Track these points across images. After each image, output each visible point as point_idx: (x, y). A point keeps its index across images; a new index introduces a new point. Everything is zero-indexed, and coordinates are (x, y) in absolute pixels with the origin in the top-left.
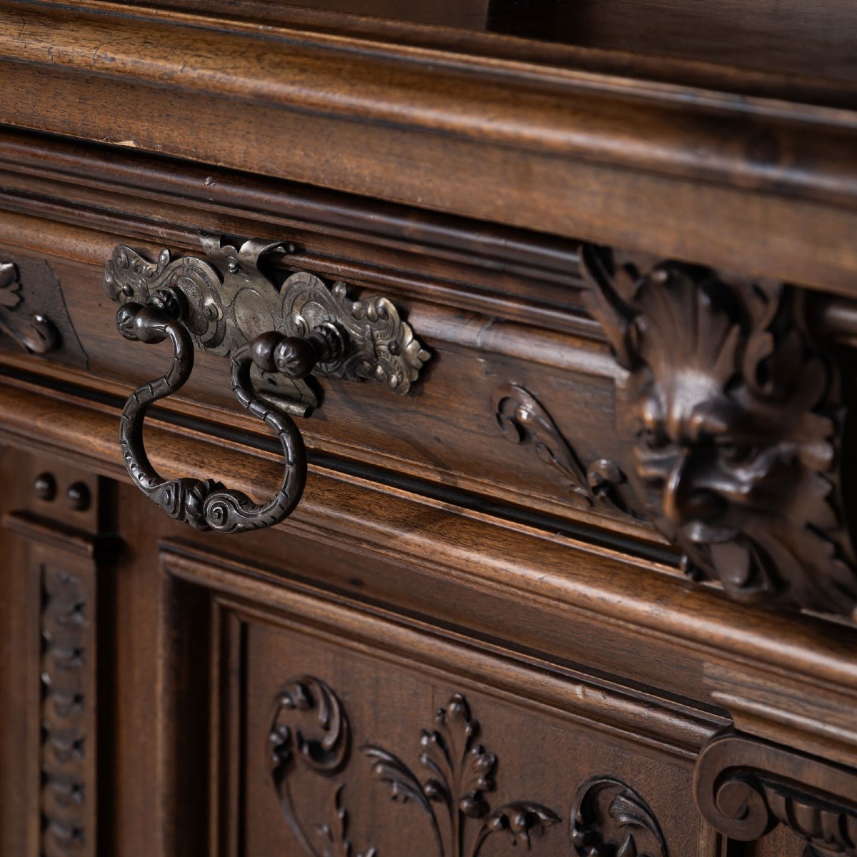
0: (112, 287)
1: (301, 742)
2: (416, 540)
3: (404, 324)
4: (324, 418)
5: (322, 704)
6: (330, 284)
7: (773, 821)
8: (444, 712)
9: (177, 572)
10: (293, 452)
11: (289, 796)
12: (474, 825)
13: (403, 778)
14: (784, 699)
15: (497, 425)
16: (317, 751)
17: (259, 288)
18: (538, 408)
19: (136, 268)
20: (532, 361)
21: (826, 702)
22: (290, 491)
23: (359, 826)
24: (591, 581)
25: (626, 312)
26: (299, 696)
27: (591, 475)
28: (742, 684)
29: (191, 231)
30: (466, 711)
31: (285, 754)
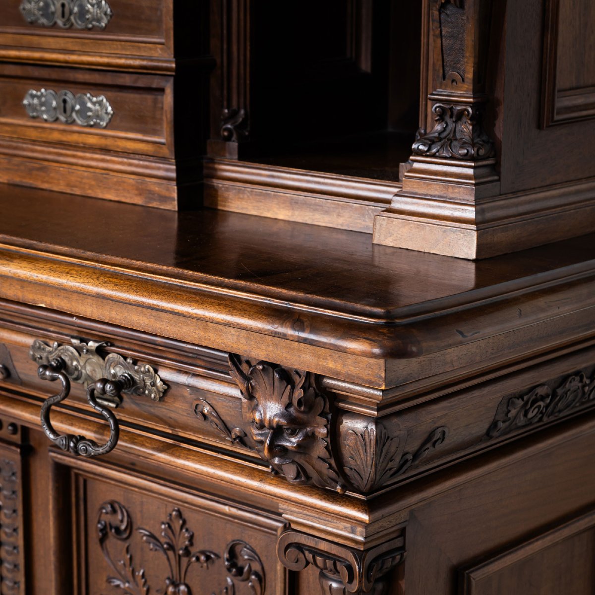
0: (33, 356)
1: (111, 527)
2: (163, 456)
3: (156, 375)
4: (123, 408)
5: (119, 512)
6: (125, 358)
7: (308, 563)
8: (171, 515)
9: (57, 460)
10: (114, 426)
11: (107, 549)
12: (185, 560)
13: (155, 541)
14: (311, 518)
15: (195, 413)
16: (118, 531)
17: (96, 359)
18: (211, 408)
19: (44, 349)
20: (209, 391)
21: (327, 519)
22: (113, 440)
23: (137, 560)
24: (234, 473)
25: (247, 379)
26: (109, 508)
27: (233, 434)
28: (294, 512)
29: (67, 335)
30: (180, 514)
31: (104, 532)
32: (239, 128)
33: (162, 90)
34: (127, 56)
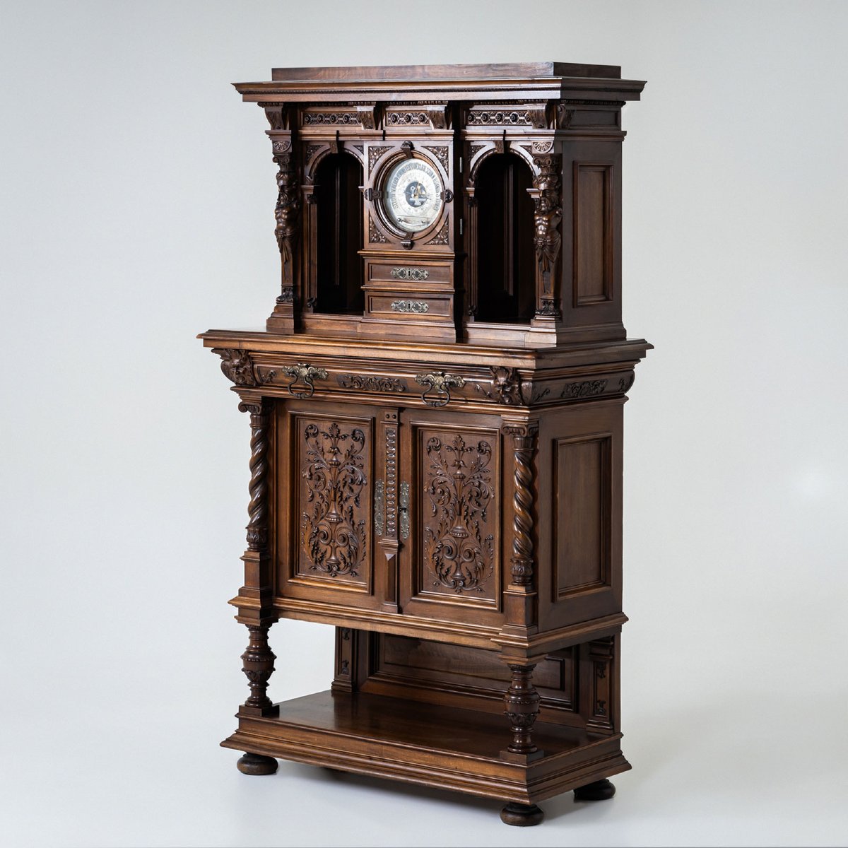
1: (432, 447)
5: (436, 441)
8: (456, 437)
11: (430, 455)
12: (462, 452)
13: (450, 448)
16: (435, 448)
17: (441, 377)
18: (480, 387)
23: (443, 457)
25: (495, 373)
26: (432, 440)
27: (487, 394)
31: (430, 449)
32: (474, 312)
33: (449, 299)
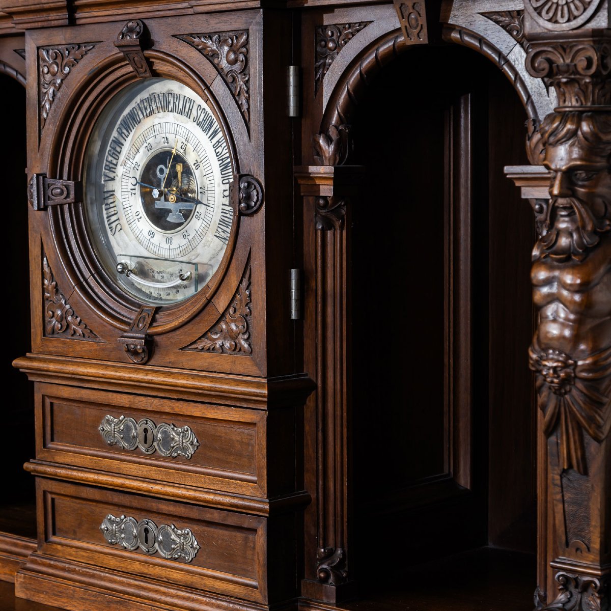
32: (336, 568)
33: (254, 531)
34: (216, 492)
